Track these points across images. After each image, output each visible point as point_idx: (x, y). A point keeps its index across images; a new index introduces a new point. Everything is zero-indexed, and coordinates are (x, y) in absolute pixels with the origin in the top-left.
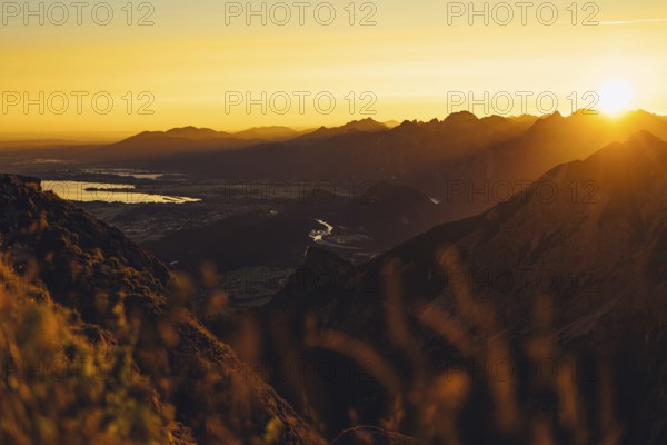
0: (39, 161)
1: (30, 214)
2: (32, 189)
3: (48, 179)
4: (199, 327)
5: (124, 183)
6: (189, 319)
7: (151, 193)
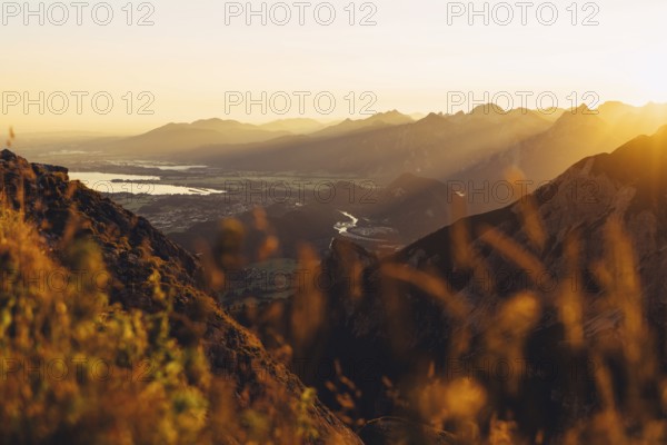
0: (64, 152)
1: (57, 203)
2: (59, 179)
3: (74, 171)
4: (225, 317)
5: (149, 174)
6: (215, 308)
7: (177, 185)
